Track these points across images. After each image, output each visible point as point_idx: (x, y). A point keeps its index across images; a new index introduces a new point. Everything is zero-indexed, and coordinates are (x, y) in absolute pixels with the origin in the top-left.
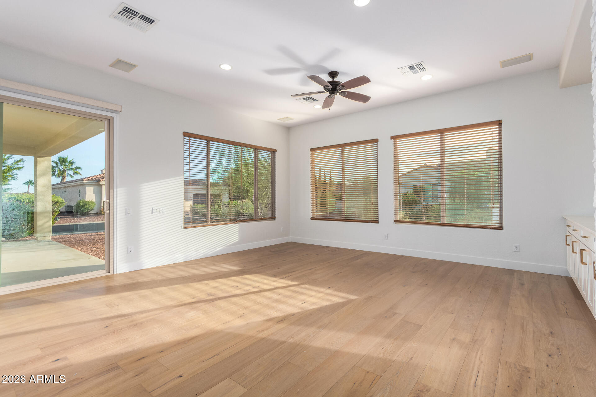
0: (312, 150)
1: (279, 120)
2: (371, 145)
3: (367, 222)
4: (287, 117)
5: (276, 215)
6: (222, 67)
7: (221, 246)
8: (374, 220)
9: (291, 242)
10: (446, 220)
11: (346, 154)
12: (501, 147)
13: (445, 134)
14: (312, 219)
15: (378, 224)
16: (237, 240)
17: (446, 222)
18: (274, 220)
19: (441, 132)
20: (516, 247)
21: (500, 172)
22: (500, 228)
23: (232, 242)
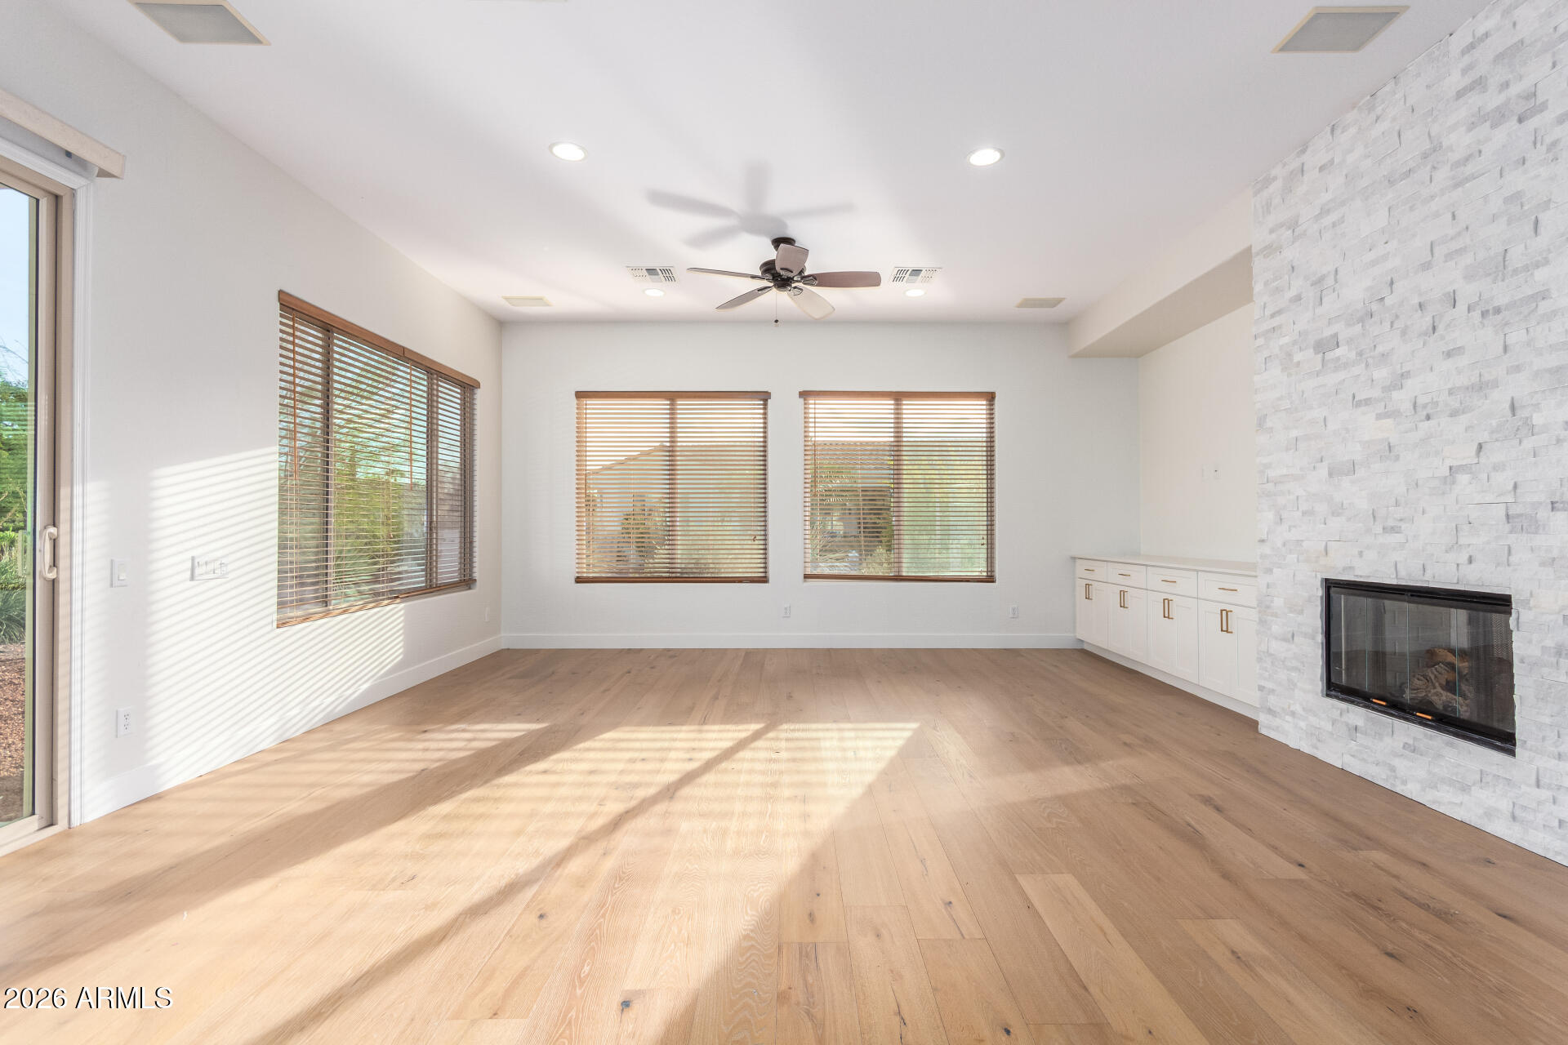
0: (580, 395)
1: (507, 299)
2: (750, 404)
3: (741, 582)
4: (541, 299)
5: (474, 575)
6: (557, 150)
7: (366, 678)
8: (756, 575)
9: (508, 649)
10: (904, 570)
11: (682, 418)
12: (992, 435)
13: (904, 402)
14: (579, 580)
15: (766, 584)
16: (401, 657)
17: (904, 574)
18: (470, 589)
19: (898, 397)
20: (1014, 609)
21: (991, 483)
22: (990, 579)
23: (389, 663)
